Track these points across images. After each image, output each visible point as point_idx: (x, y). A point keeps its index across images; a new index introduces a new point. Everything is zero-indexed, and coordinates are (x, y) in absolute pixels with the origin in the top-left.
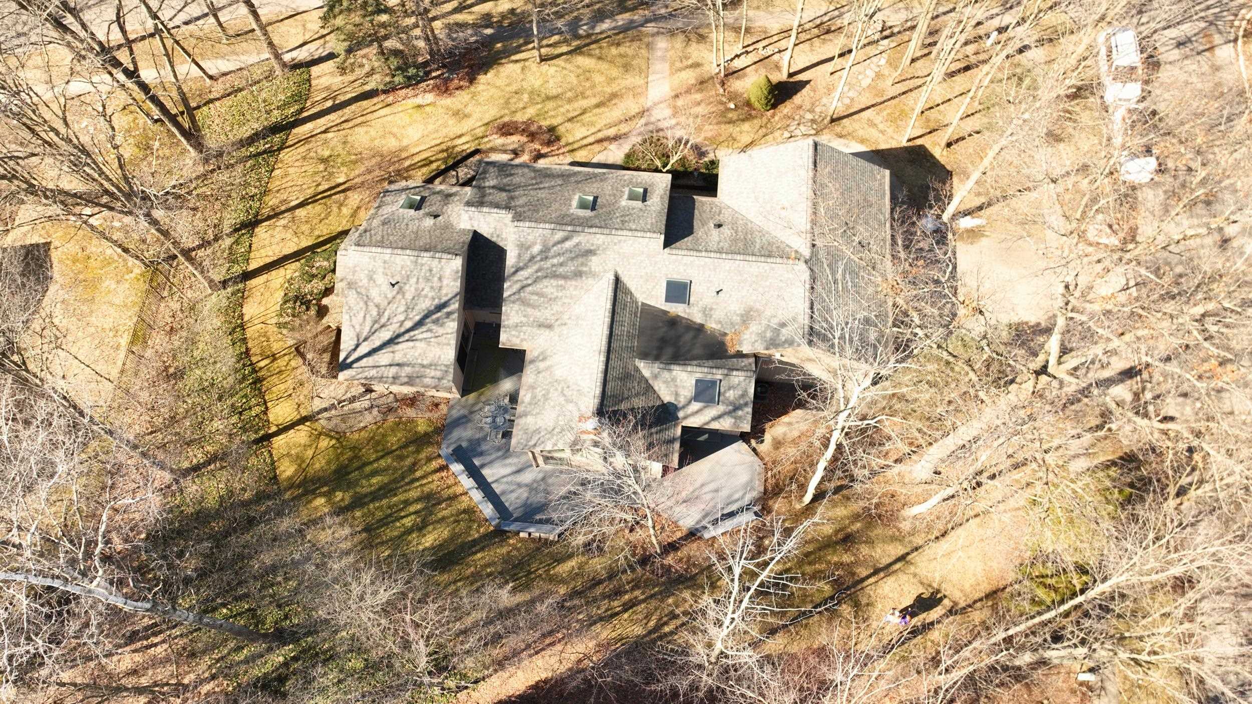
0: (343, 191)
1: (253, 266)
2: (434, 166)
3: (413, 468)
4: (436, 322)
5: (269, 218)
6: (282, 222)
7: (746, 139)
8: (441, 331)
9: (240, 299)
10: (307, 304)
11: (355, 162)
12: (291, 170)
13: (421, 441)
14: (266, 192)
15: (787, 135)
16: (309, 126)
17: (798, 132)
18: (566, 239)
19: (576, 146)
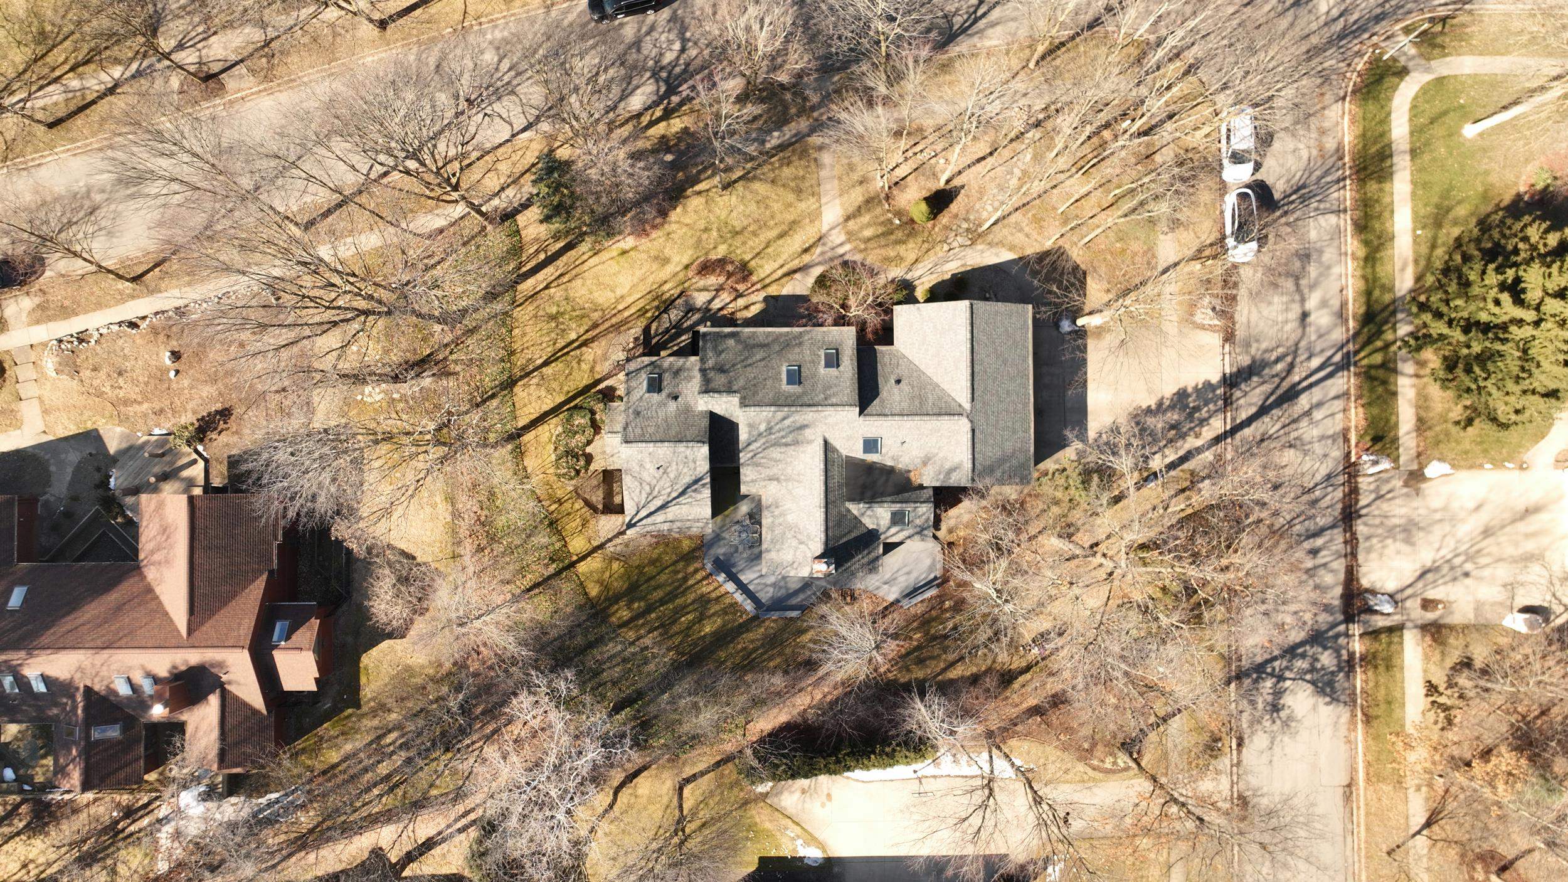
0: (579, 347)
1: (521, 423)
2: (649, 315)
3: (685, 579)
4: (695, 491)
5: (522, 378)
6: (534, 381)
7: (912, 257)
8: (699, 496)
9: (519, 453)
10: (576, 456)
11: (583, 317)
12: (528, 329)
13: (689, 557)
14: (512, 353)
15: (946, 247)
16: (531, 282)
17: (955, 244)
18: (784, 419)
19: (767, 281)
